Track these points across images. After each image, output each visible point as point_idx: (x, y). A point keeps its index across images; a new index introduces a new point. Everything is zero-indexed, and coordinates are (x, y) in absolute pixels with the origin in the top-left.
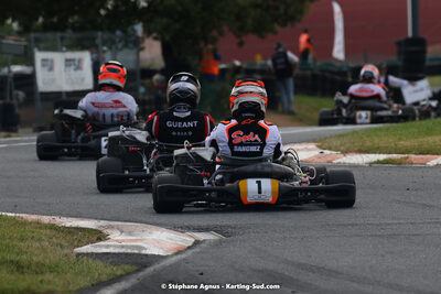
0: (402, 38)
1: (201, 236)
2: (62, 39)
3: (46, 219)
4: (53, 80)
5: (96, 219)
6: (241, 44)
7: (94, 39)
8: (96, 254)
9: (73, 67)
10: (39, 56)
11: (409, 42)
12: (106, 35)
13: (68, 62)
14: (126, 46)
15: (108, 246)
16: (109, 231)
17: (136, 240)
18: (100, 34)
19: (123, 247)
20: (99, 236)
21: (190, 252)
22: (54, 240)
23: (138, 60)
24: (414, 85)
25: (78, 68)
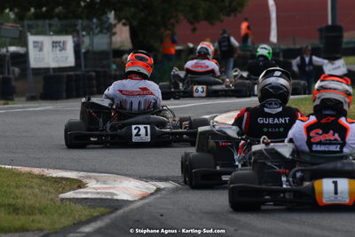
0: (324, 25)
1: (162, 185)
2: (50, 25)
3: (36, 171)
4: (43, 59)
5: (77, 170)
6: (194, 30)
7: (76, 25)
8: (77, 199)
9: (58, 48)
10: (31, 39)
11: (329, 28)
12: (86, 22)
13: (55, 44)
14: (101, 32)
15: (86, 193)
16: (88, 181)
17: (110, 188)
18: (80, 21)
19: (99, 193)
20: (80, 184)
21: (153, 197)
22: (43, 188)
23: (111, 42)
24: (333, 64)
25: (63, 48)
